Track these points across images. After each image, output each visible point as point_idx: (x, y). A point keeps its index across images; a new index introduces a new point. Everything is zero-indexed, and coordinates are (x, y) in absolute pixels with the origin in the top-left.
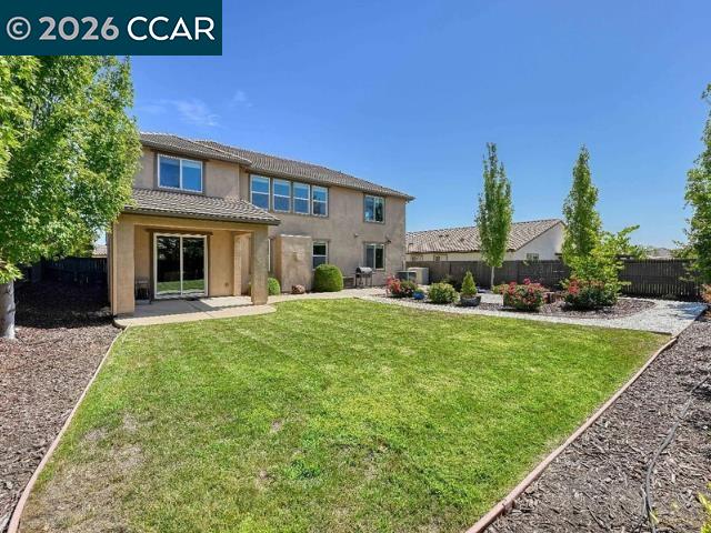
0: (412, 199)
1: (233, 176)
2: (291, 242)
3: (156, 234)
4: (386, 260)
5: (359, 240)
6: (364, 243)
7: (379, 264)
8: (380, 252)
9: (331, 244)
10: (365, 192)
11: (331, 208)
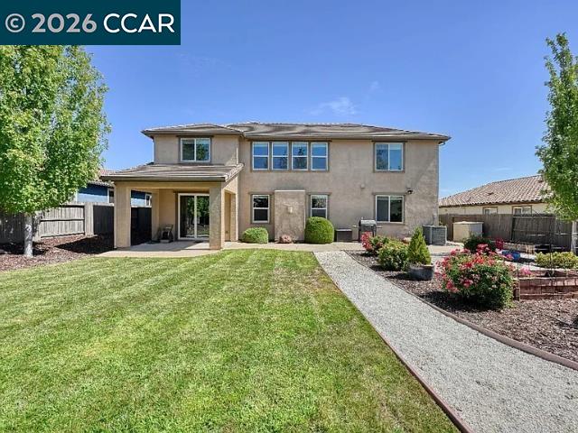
0: (446, 139)
1: (233, 145)
2: (285, 196)
3: (179, 194)
4: (406, 213)
5: (367, 192)
6: (374, 194)
7: (397, 217)
8: (398, 205)
9: (331, 197)
10: (375, 141)
11: (331, 162)
